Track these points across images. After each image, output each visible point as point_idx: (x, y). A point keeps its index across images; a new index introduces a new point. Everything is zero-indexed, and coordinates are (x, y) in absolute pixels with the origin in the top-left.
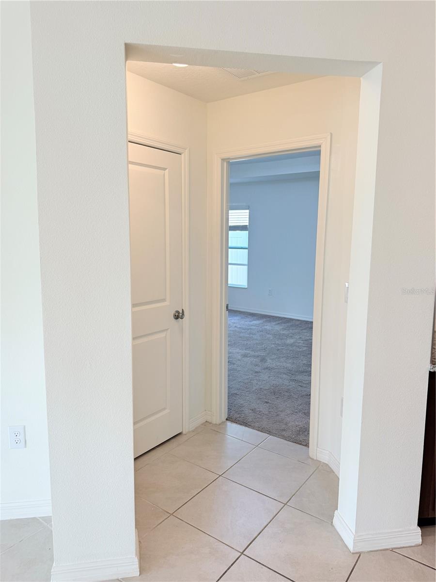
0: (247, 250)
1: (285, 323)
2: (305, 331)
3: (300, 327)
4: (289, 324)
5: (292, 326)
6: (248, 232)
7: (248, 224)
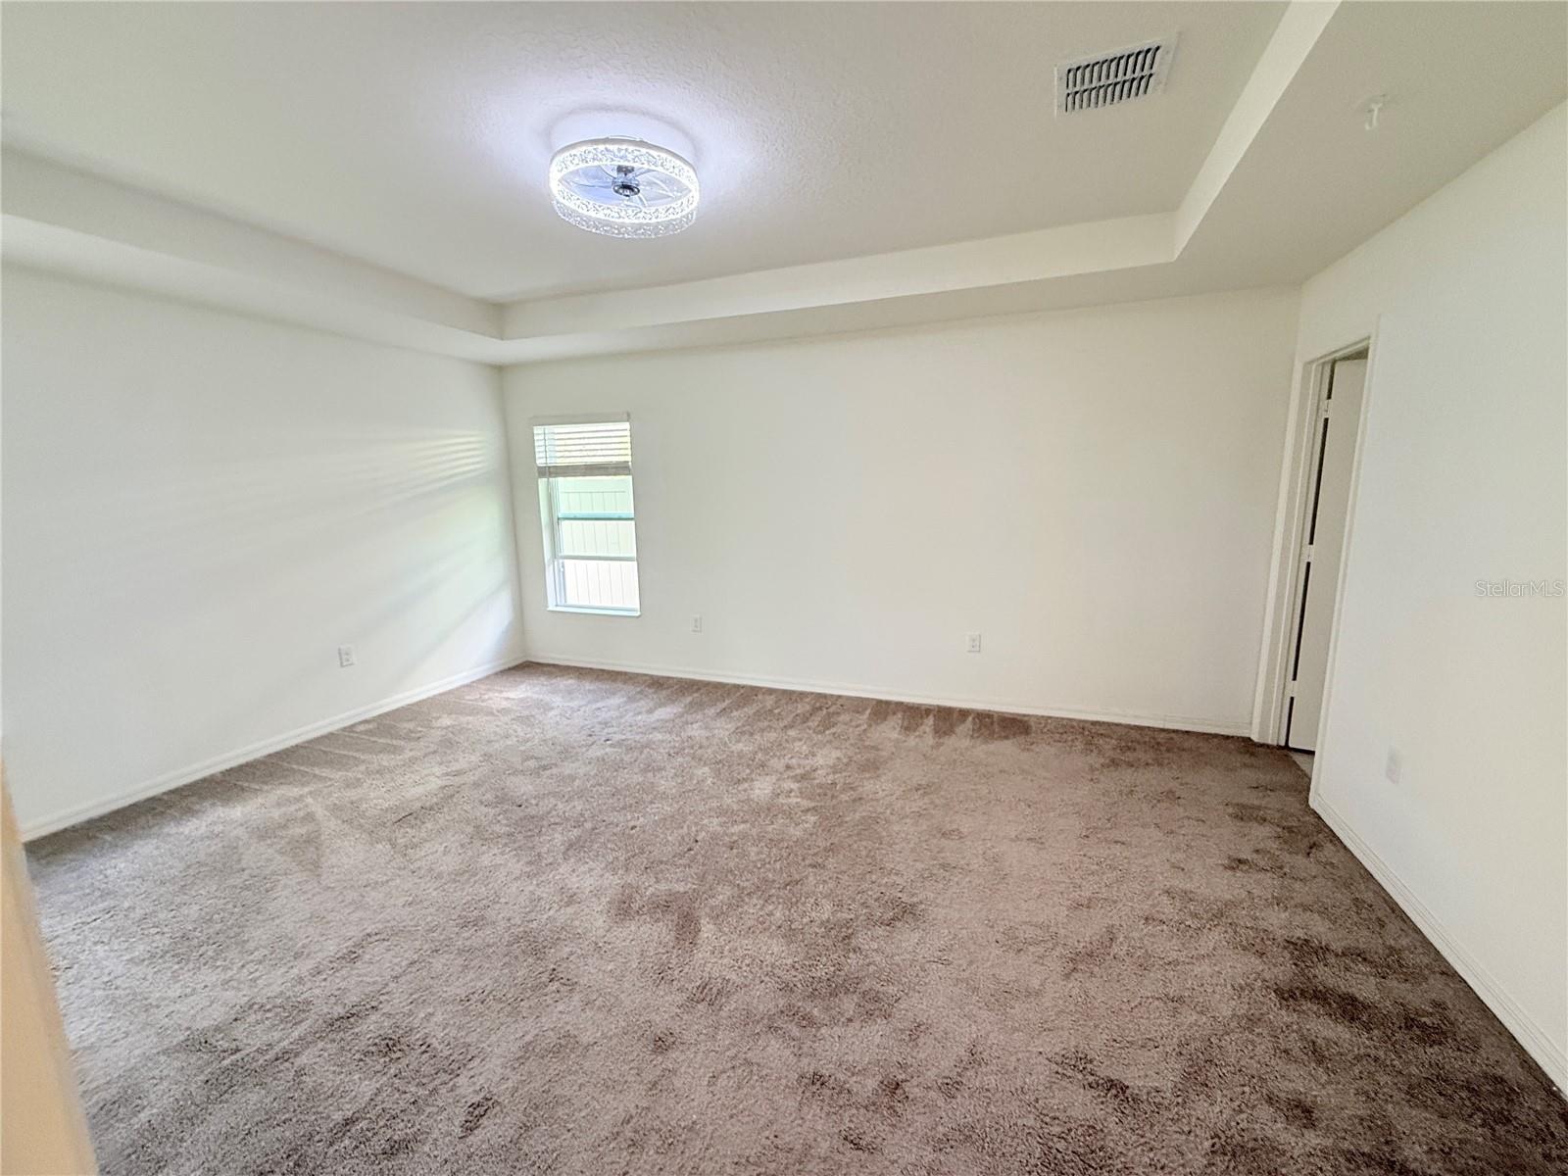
0: (633, 522)
1: (739, 707)
2: (792, 733)
3: (779, 717)
4: (750, 710)
5: (759, 715)
6: (630, 477)
7: (629, 458)
